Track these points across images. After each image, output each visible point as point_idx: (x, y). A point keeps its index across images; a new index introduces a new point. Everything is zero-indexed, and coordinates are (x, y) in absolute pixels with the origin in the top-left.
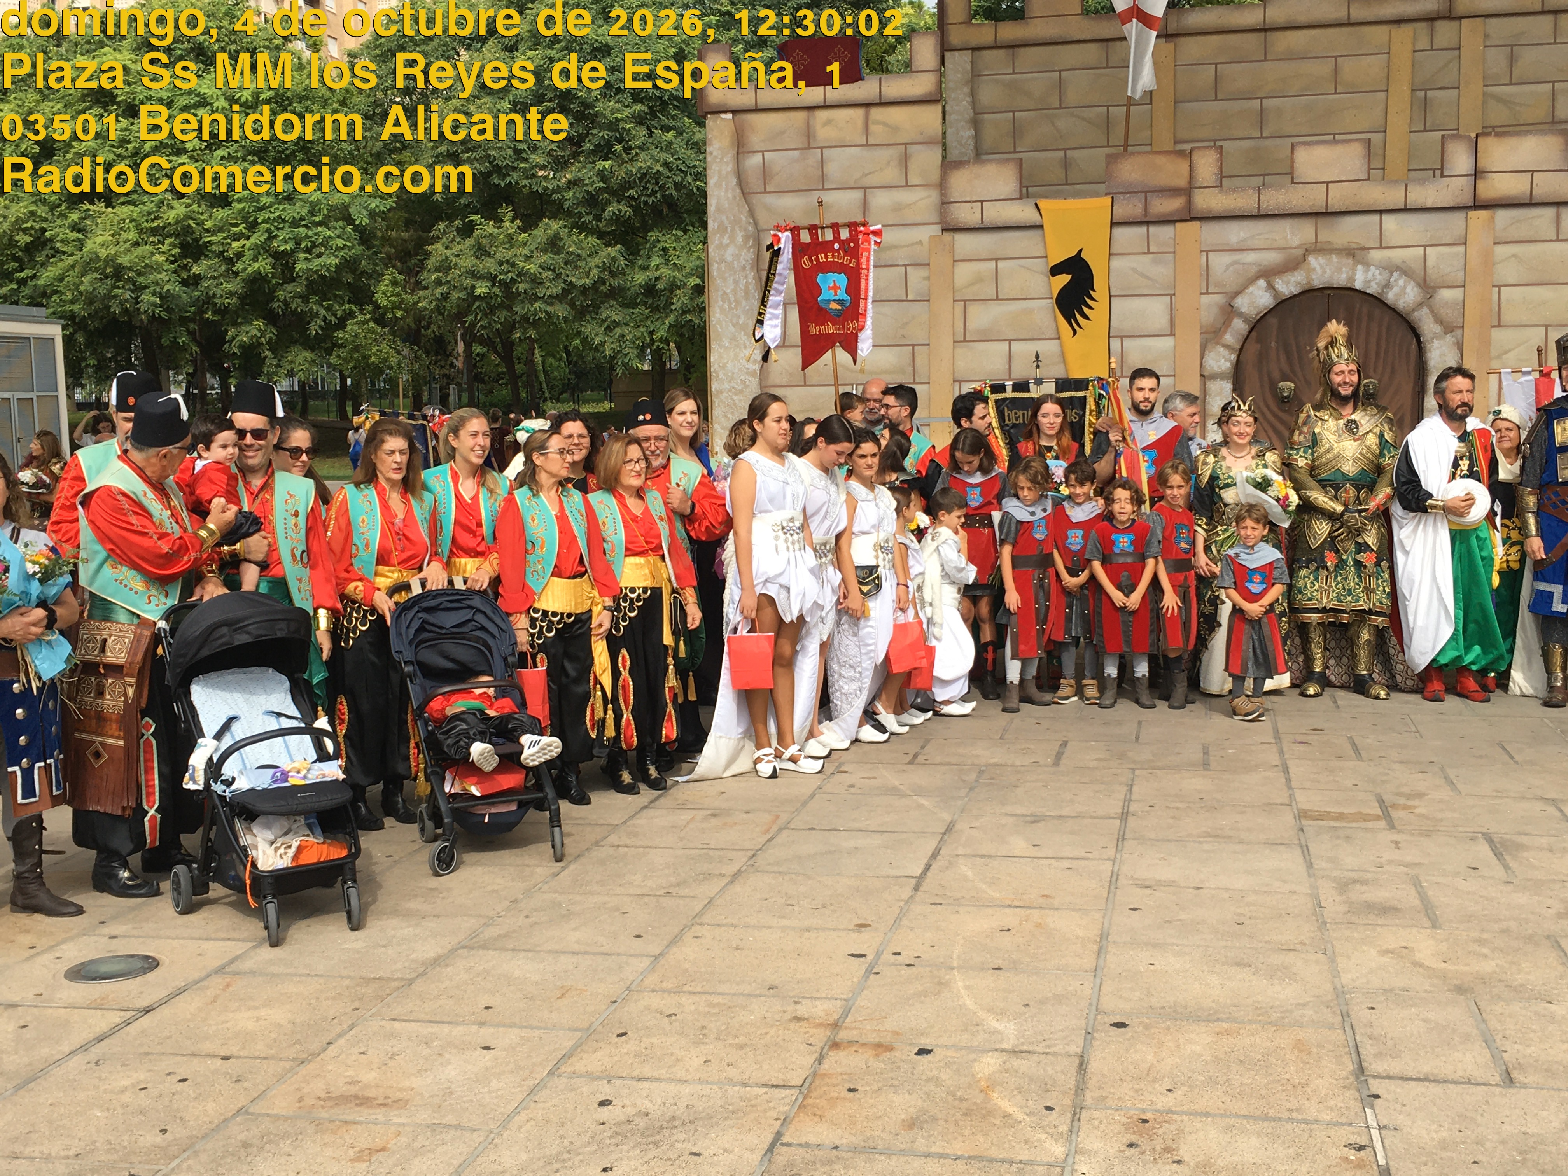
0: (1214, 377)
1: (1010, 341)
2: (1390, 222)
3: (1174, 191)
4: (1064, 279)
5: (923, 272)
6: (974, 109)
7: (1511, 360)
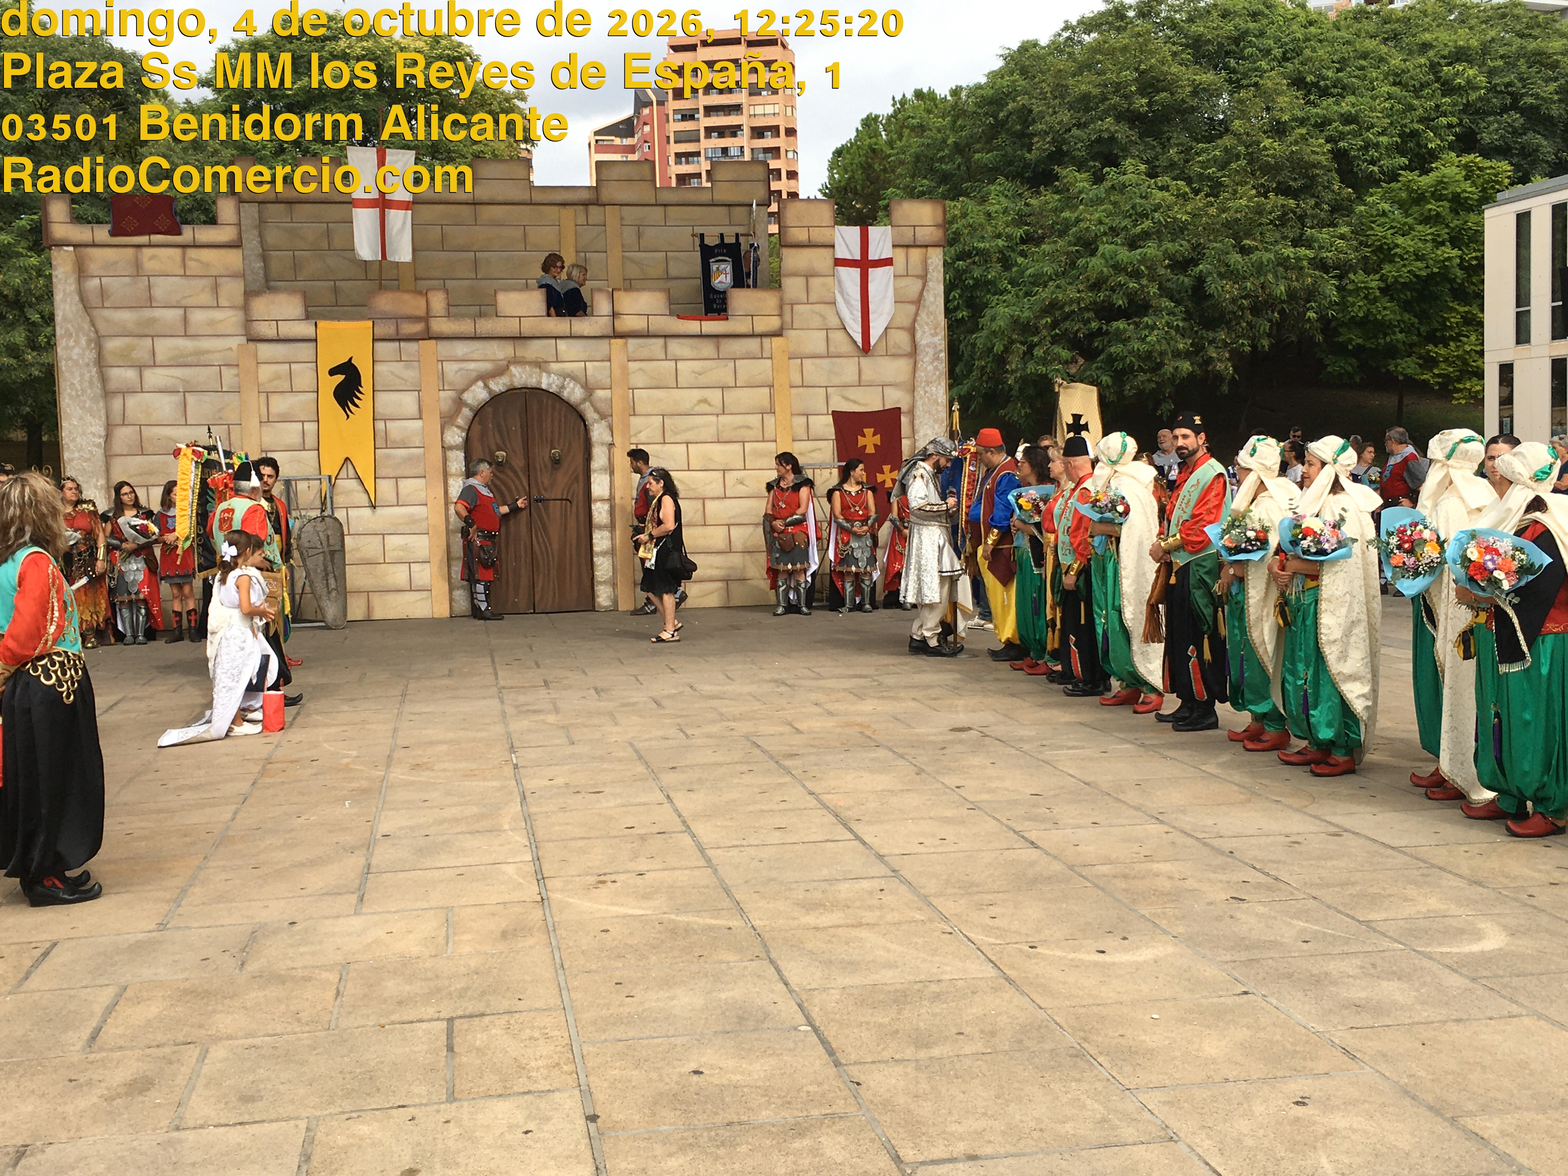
0: (451, 448)
1: (303, 422)
2: (562, 345)
3: (416, 319)
4: (340, 378)
5: (234, 371)
6: (262, 246)
7: (642, 437)
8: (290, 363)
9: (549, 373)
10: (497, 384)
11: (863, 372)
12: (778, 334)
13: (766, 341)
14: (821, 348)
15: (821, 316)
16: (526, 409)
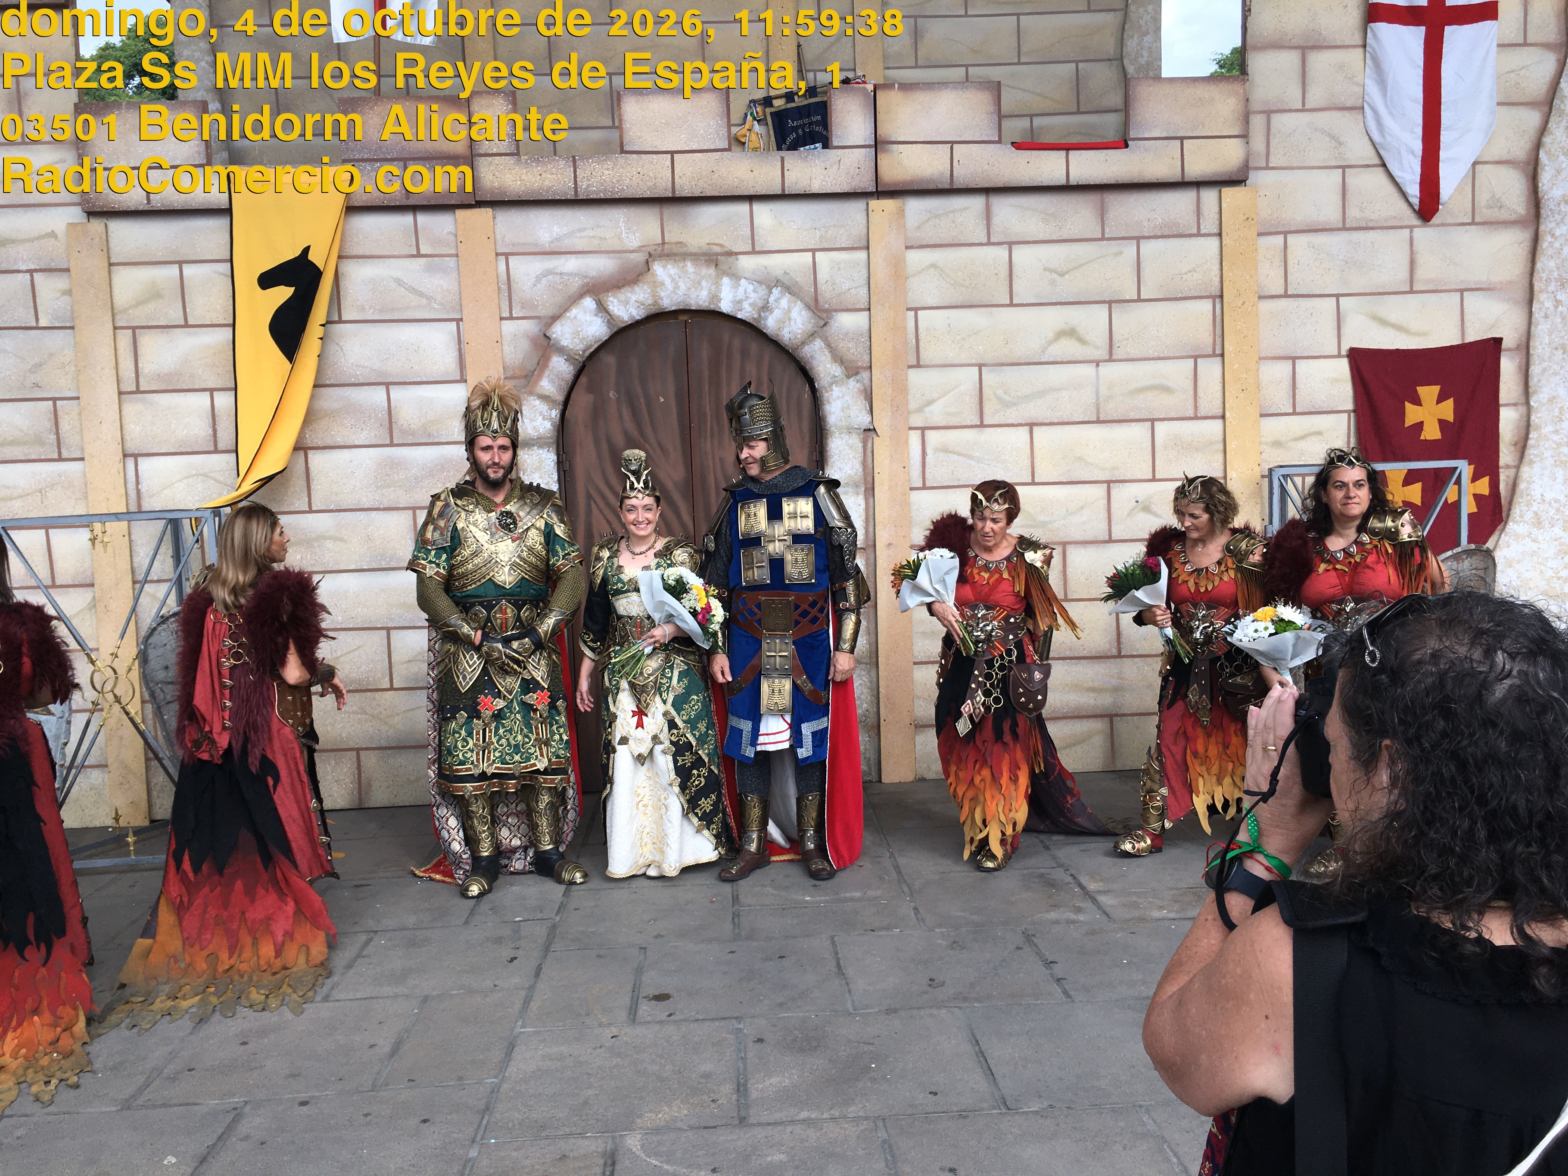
2: (764, 214)
3: (449, 160)
4: (281, 293)
5: (61, 282)
7: (936, 414)
8: (180, 263)
9: (736, 277)
10: (626, 303)
11: (1420, 260)
12: (1236, 180)
13: (1209, 196)
14: (1330, 213)
15: (1332, 137)
16: (686, 356)
